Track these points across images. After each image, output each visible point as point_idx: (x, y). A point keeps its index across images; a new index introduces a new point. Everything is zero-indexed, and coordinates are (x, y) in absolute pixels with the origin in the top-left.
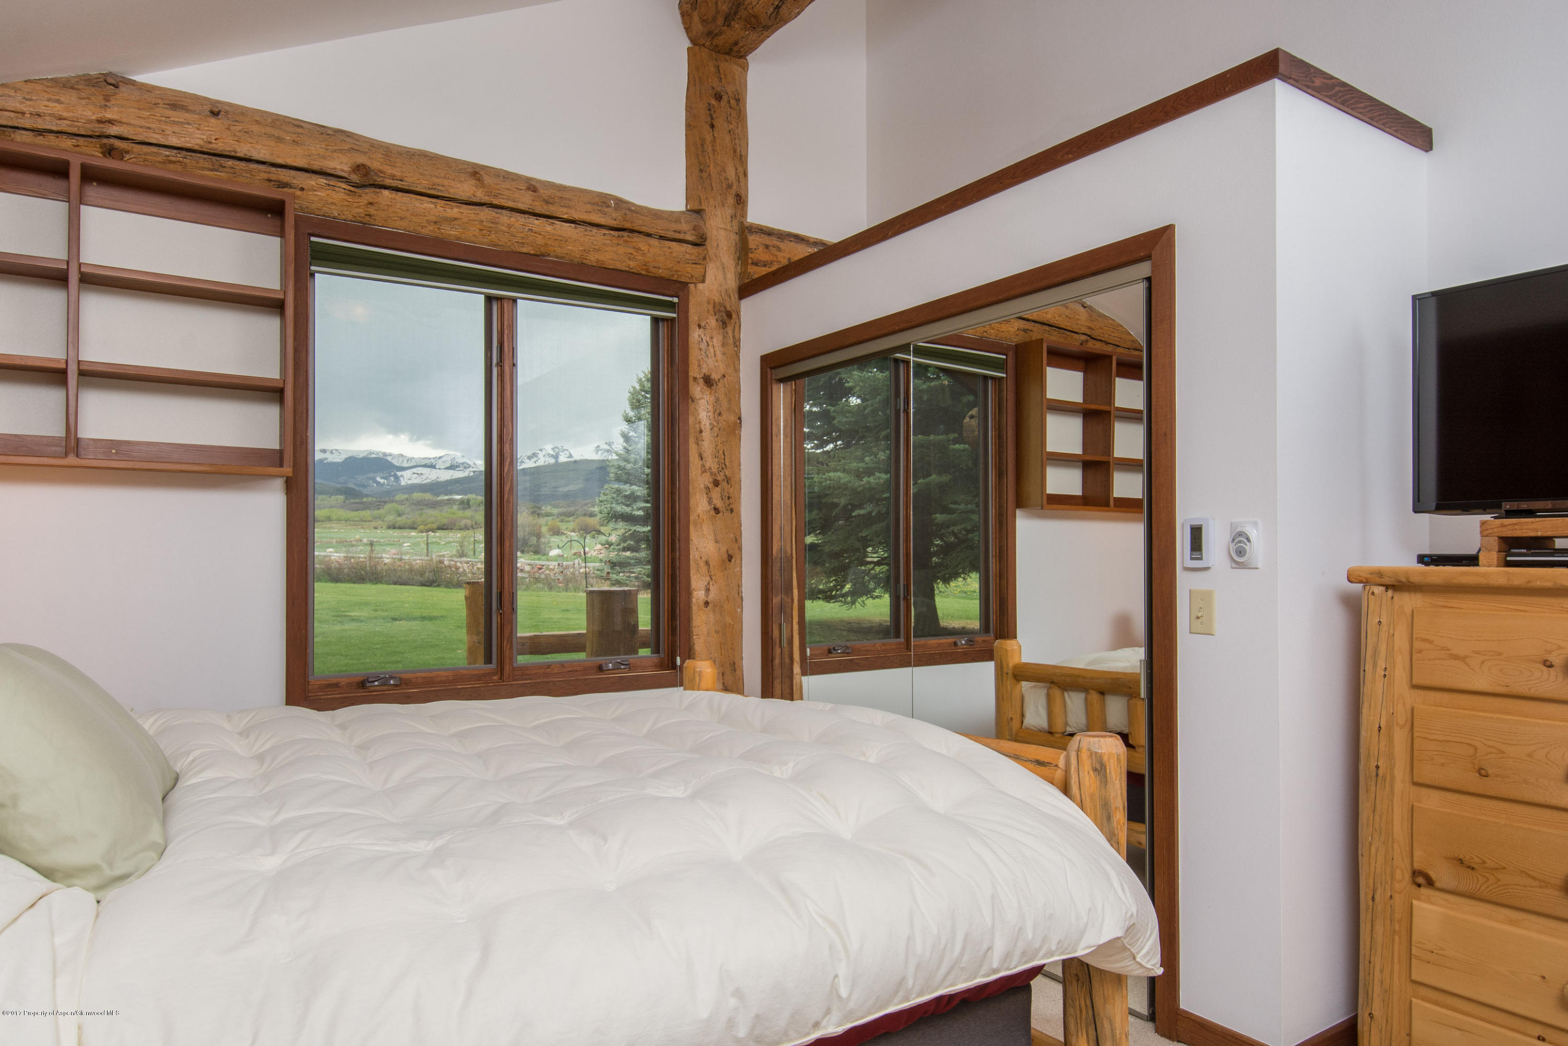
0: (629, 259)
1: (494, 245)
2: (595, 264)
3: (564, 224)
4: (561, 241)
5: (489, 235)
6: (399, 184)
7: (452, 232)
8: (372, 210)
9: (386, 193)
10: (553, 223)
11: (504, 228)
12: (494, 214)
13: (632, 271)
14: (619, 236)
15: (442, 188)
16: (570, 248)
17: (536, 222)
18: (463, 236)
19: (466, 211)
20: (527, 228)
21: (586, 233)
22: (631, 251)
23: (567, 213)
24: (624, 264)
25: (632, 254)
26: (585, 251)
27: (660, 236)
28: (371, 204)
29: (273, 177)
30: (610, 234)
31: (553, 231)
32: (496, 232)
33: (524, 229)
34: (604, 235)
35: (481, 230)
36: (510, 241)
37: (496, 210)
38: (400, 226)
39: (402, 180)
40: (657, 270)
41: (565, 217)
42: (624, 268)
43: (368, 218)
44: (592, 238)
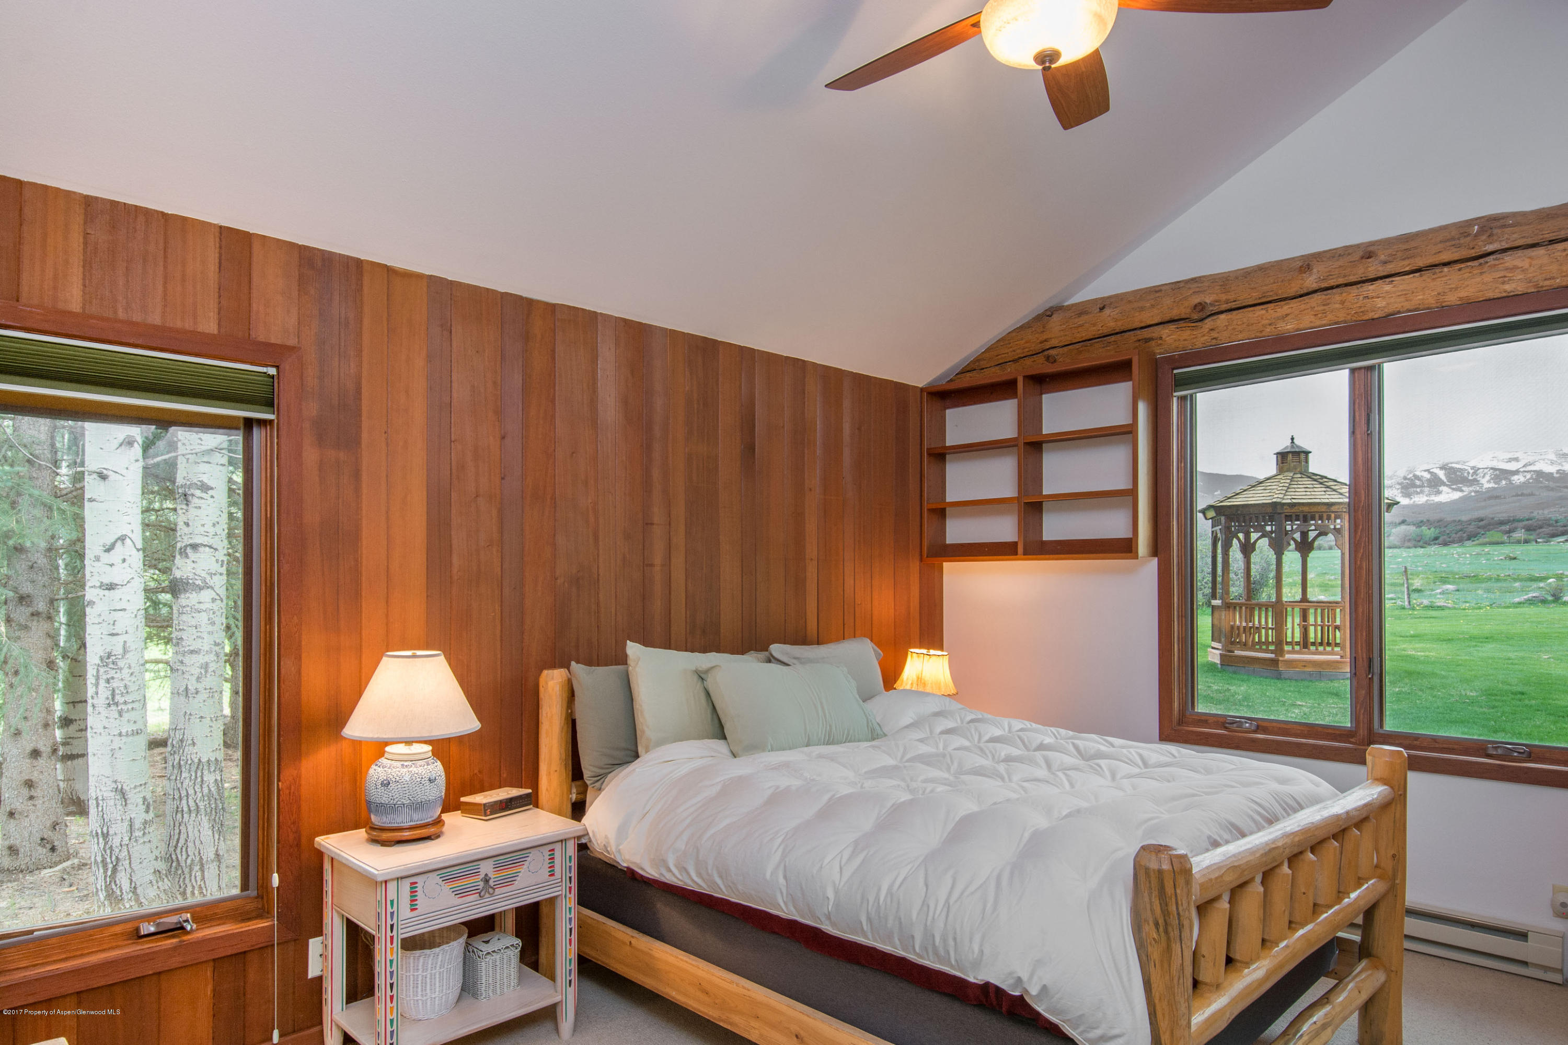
0: (1503, 283)
1: (1336, 323)
2: (1459, 303)
3: (1406, 277)
4: (1406, 294)
5: (1326, 317)
6: (1233, 305)
7: (1288, 327)
8: (1214, 334)
9: (1223, 316)
10: (1392, 281)
11: (1337, 306)
12: (1324, 297)
13: (1512, 294)
14: (1480, 264)
15: (1271, 294)
16: (1421, 297)
17: (1371, 287)
18: (1301, 326)
19: (1295, 305)
20: (1361, 298)
21: (1434, 277)
22: (1502, 274)
23: (1409, 264)
24: (1497, 291)
25: (1505, 277)
26: (1439, 294)
27: (1550, 241)
28: (1212, 330)
29: (1140, 337)
30: (1467, 266)
31: (1394, 289)
32: (1332, 312)
33: (1358, 299)
34: (1460, 270)
35: (1315, 315)
36: (1348, 314)
37: (1325, 293)
38: (1242, 338)
39: (1235, 301)
40: (1553, 281)
41: (1407, 269)
42: (1499, 295)
43: (1214, 341)
44: (1443, 279)
